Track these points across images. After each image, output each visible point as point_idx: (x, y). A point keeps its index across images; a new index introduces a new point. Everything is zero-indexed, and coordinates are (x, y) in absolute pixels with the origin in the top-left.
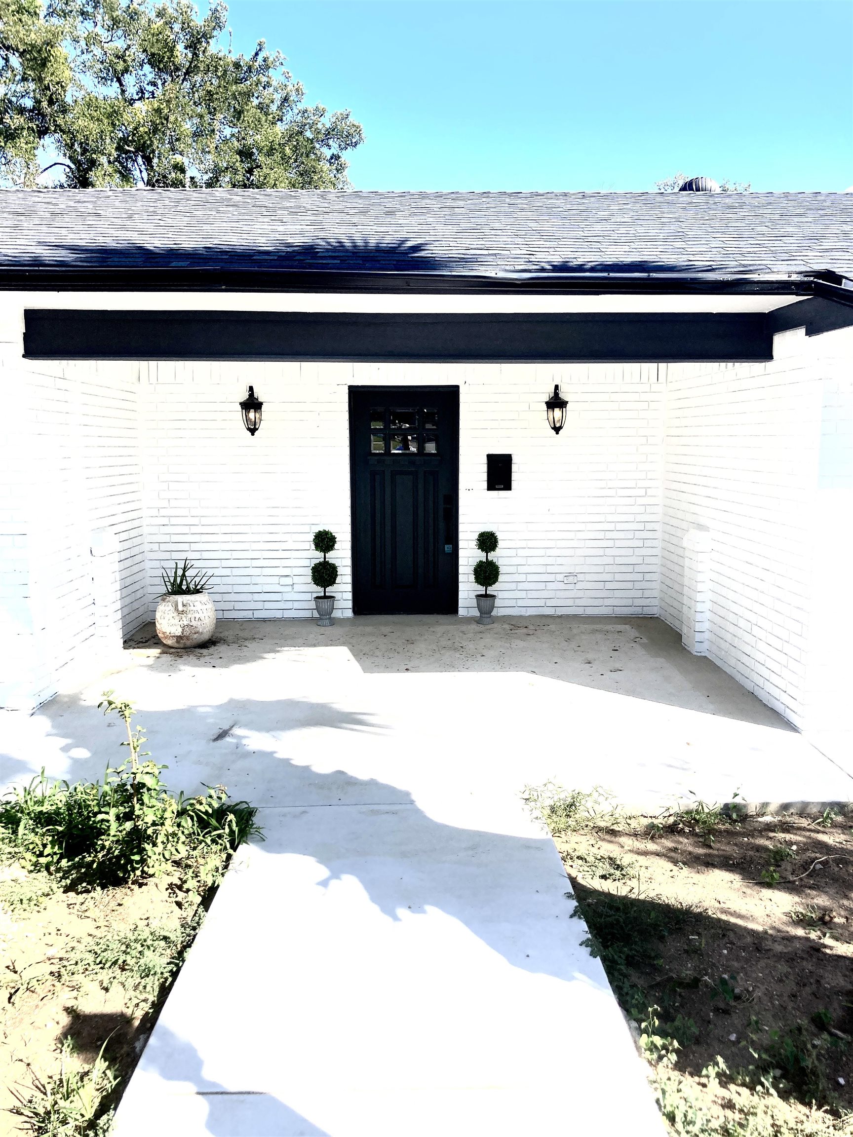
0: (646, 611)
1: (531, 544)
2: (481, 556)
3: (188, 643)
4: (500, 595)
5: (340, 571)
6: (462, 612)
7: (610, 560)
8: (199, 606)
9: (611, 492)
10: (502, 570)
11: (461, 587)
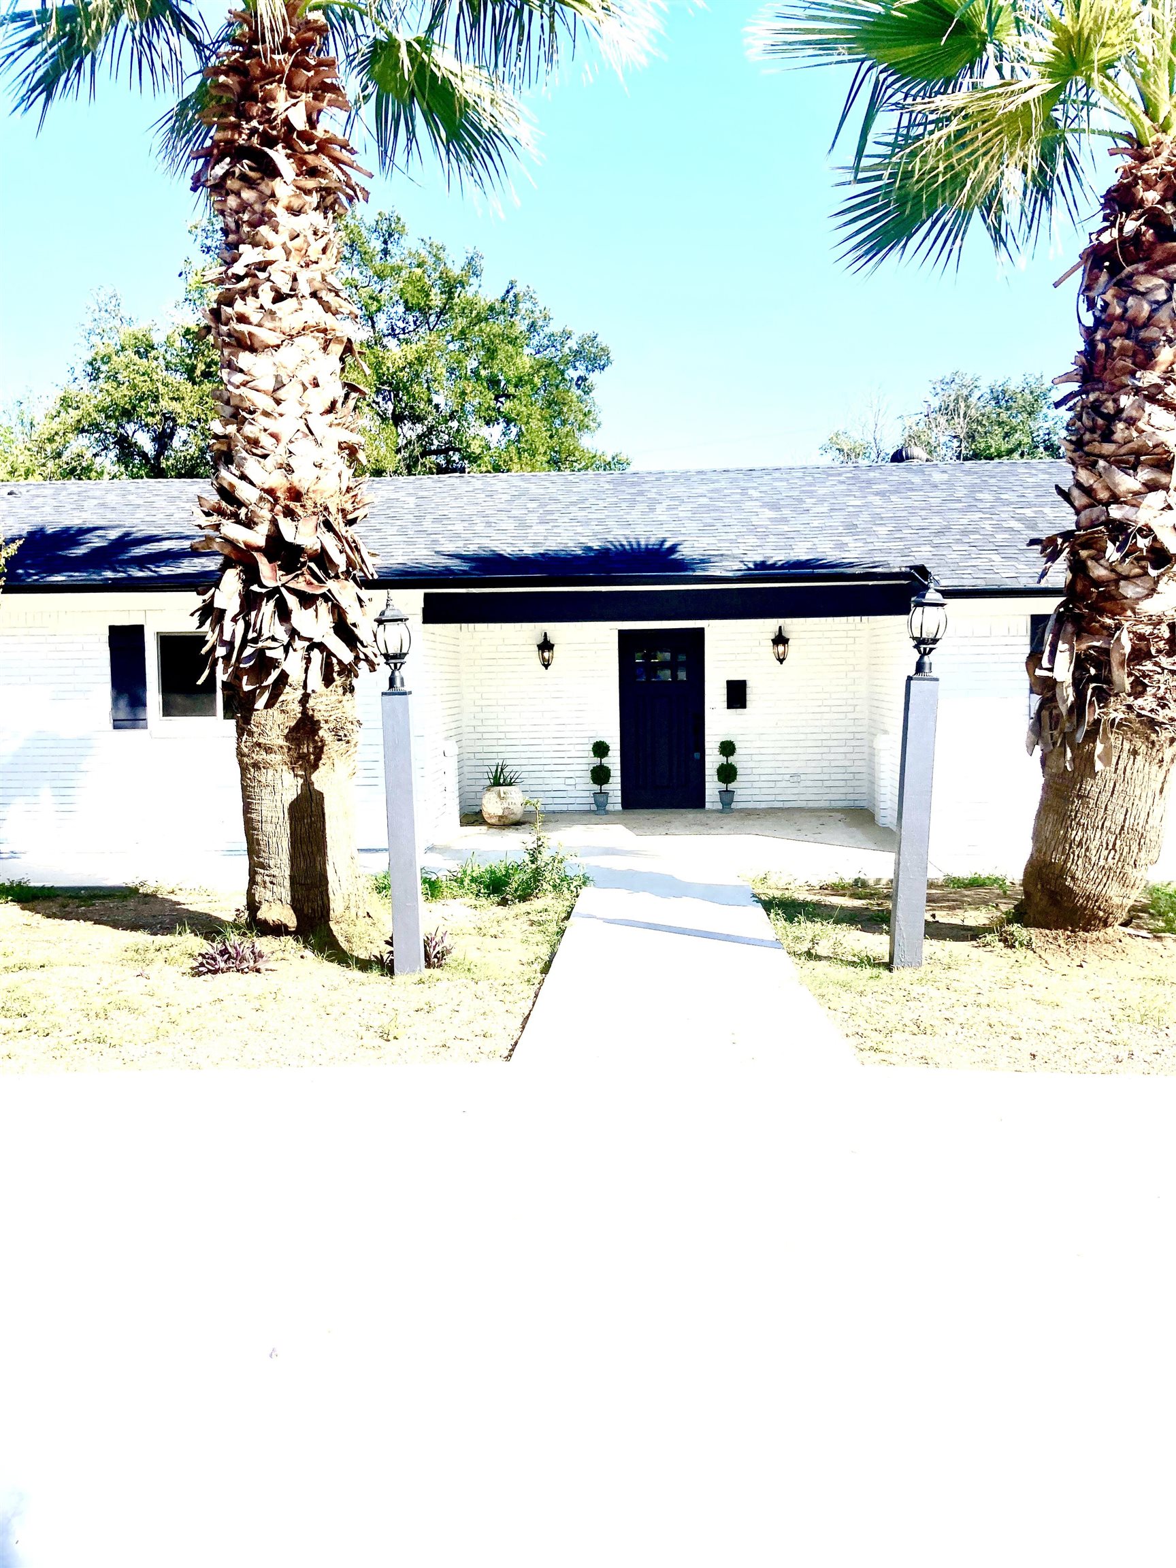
0: (858, 803)
1: (763, 751)
2: (723, 759)
3: (507, 822)
4: (738, 792)
5: (612, 773)
6: (708, 806)
7: (826, 764)
8: (514, 795)
9: (827, 709)
10: (739, 771)
11: (707, 785)
